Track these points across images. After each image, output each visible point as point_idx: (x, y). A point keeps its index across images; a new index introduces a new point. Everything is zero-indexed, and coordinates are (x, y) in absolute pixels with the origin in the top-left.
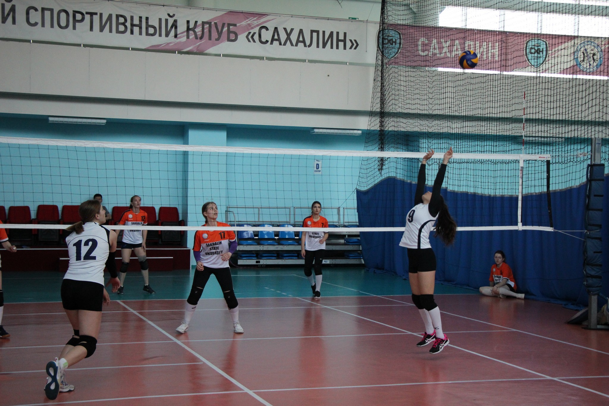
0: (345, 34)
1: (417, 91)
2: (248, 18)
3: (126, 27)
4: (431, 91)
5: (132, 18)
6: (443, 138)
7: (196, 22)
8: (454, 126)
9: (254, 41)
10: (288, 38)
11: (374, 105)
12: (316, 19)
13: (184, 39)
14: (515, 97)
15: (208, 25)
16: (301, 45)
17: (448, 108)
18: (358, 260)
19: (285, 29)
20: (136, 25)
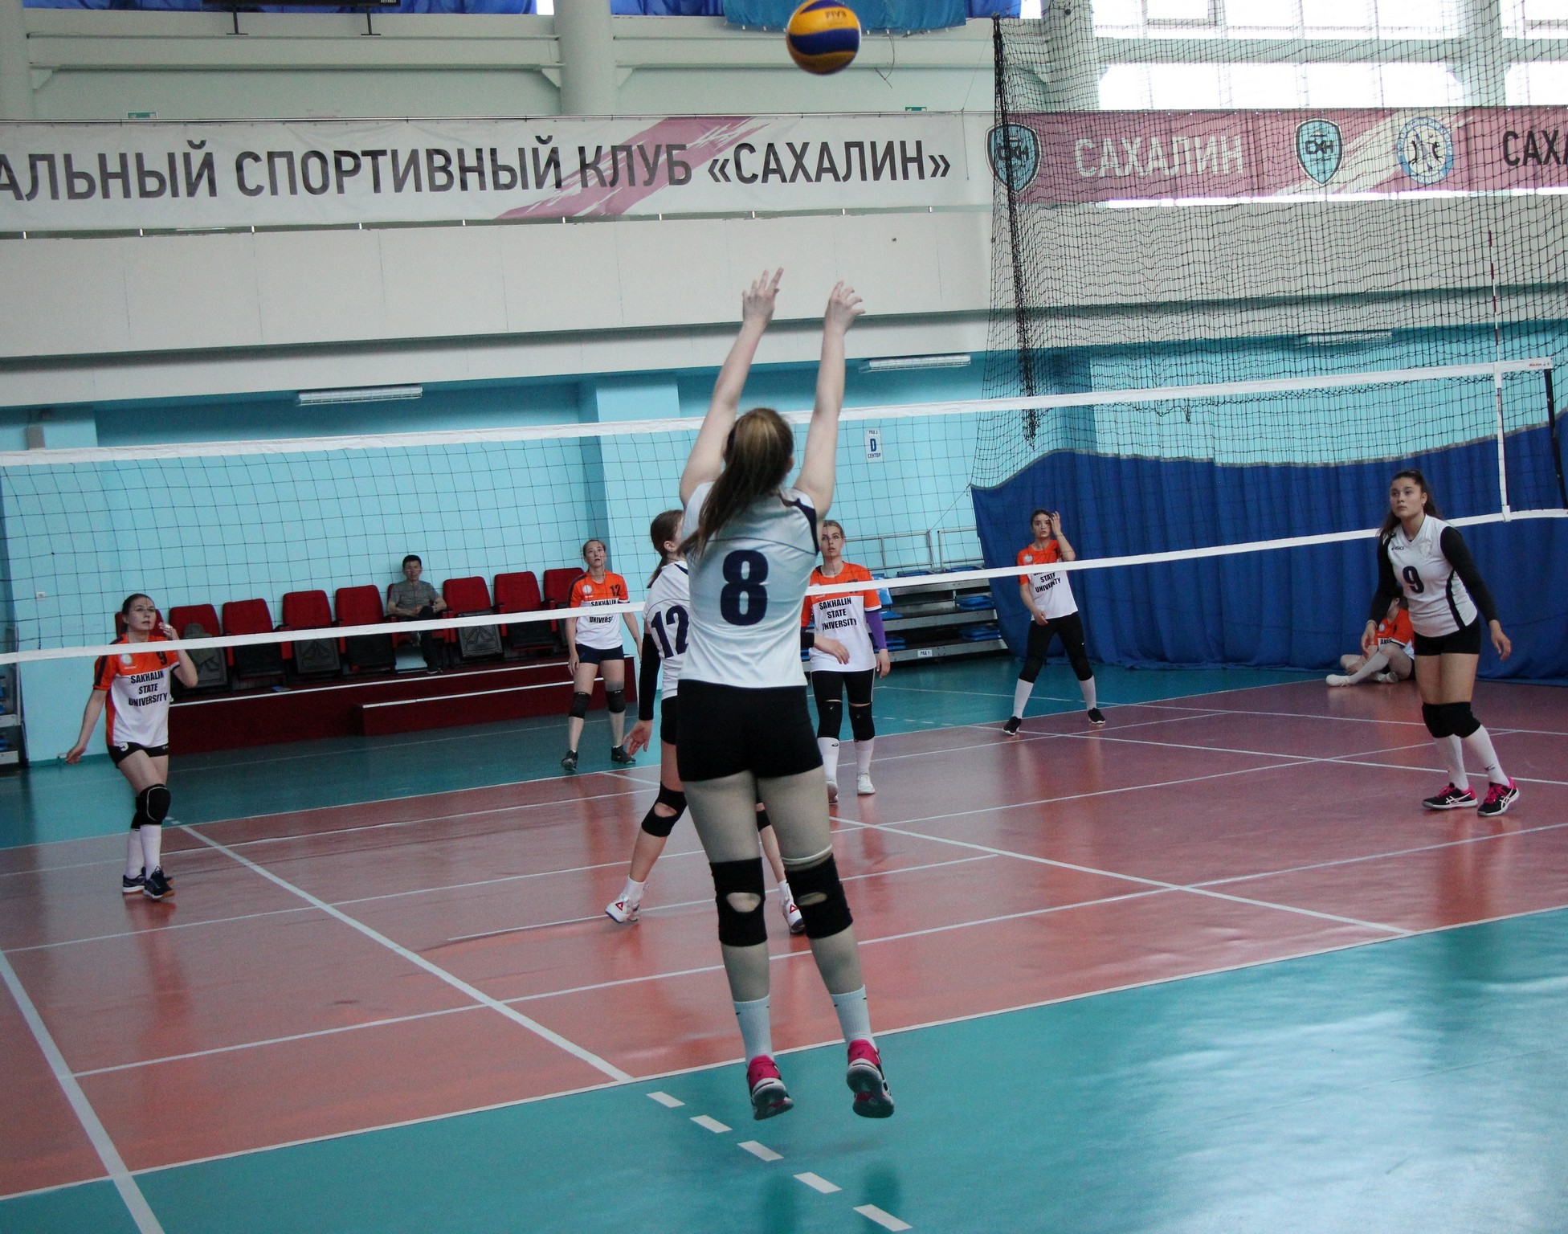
0: (919, 144)
1: (1111, 256)
2: (709, 130)
3: (450, 175)
4: (1150, 252)
5: (461, 153)
6: (1191, 352)
7: (599, 149)
9: (727, 179)
10: (799, 165)
11: (999, 295)
12: (854, 117)
13: (577, 189)
15: (625, 154)
16: (827, 177)
17: (1199, 286)
18: (991, 642)
19: (790, 145)
20: (471, 169)
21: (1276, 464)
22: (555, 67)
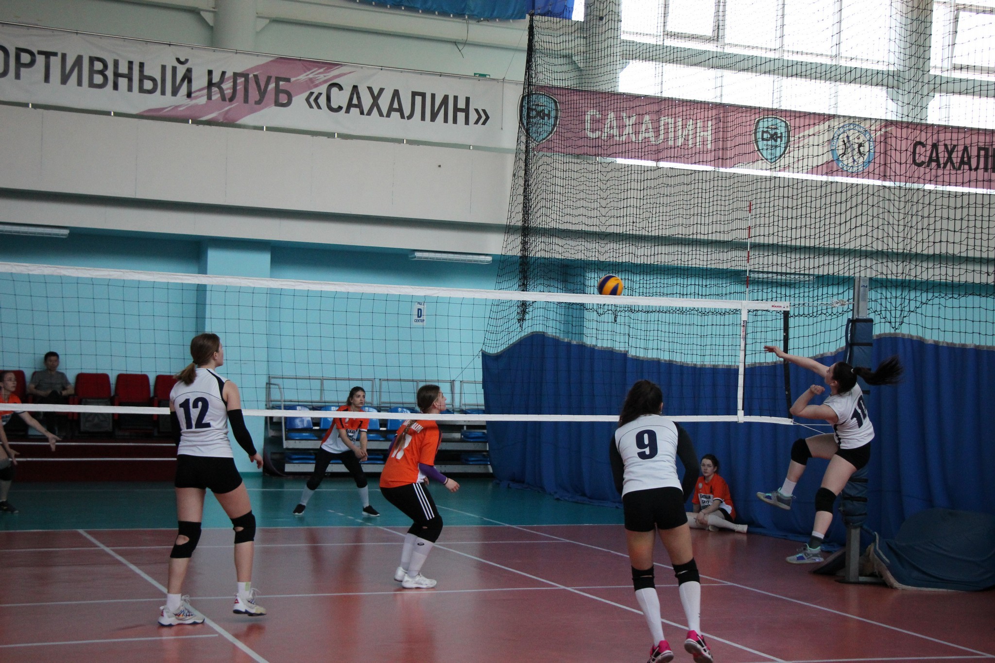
0: (468, 99)
1: (582, 195)
2: (309, 70)
3: (106, 78)
4: (604, 195)
6: (622, 271)
7: (224, 73)
8: (640, 252)
9: (319, 107)
10: (375, 104)
11: (512, 215)
12: (421, 74)
13: (203, 100)
14: (737, 209)
15: (243, 79)
16: (395, 115)
17: (631, 224)
18: (482, 466)
19: (370, 89)
20: (123, 76)
21: (665, 361)
22: (210, 11)
